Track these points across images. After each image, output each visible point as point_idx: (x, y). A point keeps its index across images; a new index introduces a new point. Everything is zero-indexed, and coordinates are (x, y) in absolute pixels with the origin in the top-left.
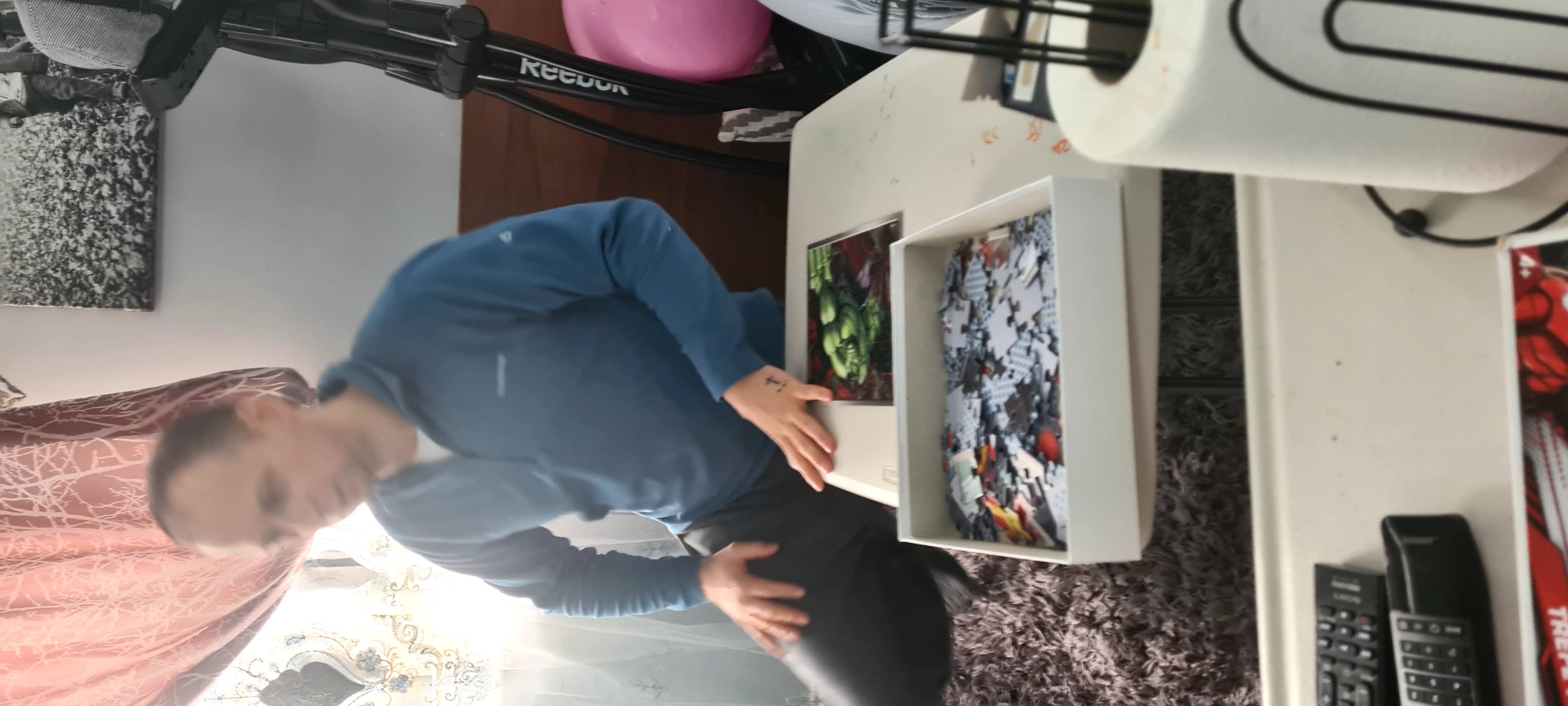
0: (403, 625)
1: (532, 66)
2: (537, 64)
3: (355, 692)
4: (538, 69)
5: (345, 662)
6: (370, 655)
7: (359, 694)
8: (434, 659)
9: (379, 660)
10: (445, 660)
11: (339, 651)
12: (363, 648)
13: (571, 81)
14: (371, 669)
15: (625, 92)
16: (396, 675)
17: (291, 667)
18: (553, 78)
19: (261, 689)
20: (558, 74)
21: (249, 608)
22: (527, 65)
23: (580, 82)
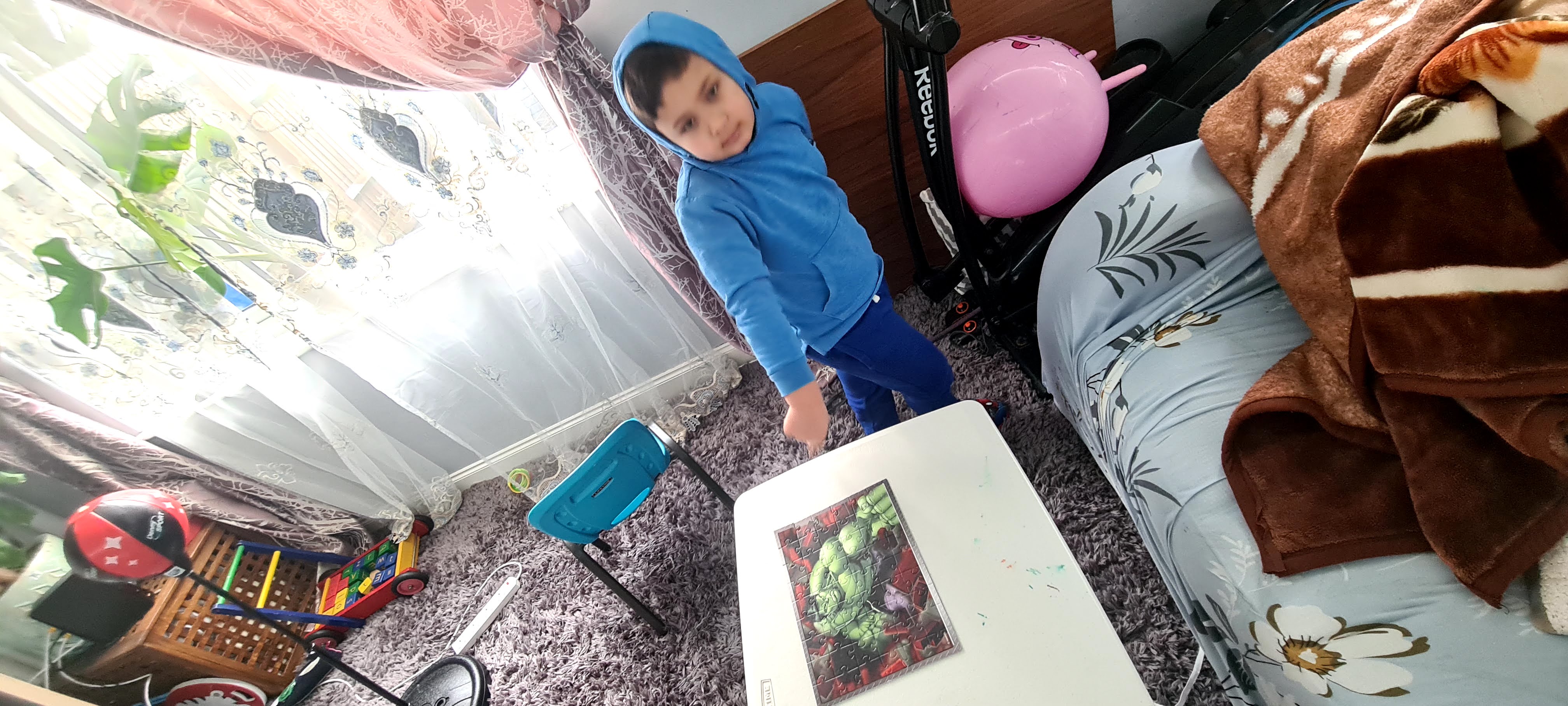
0: (480, 176)
1: (924, 77)
2: (928, 81)
3: (416, 168)
4: (924, 83)
5: (428, 151)
6: (446, 164)
7: (418, 172)
8: (475, 206)
9: (448, 172)
10: (480, 212)
11: (432, 143)
12: (446, 157)
13: (925, 113)
14: (438, 170)
15: (933, 153)
16: (448, 188)
17: (396, 117)
18: (922, 98)
19: (367, 106)
20: (926, 100)
21: (404, 79)
22: (923, 73)
23: (926, 119)
